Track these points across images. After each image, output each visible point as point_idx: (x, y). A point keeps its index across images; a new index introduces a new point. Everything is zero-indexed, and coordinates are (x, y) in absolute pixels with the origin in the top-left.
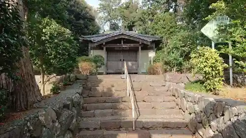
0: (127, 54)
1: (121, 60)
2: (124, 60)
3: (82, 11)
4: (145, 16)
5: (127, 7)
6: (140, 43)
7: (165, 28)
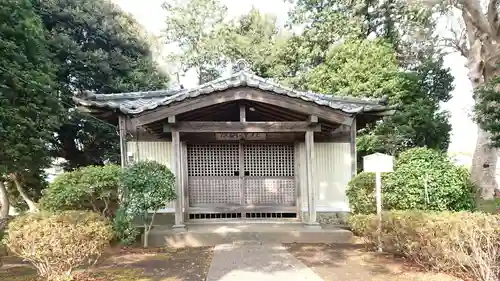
0: (255, 155)
1: (237, 174)
2: (247, 174)
3: (99, 20)
4: (300, 50)
5: (246, 29)
6: (314, 119)
7: (364, 80)
